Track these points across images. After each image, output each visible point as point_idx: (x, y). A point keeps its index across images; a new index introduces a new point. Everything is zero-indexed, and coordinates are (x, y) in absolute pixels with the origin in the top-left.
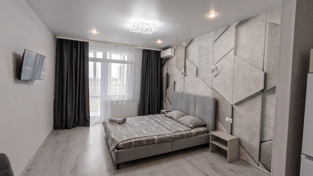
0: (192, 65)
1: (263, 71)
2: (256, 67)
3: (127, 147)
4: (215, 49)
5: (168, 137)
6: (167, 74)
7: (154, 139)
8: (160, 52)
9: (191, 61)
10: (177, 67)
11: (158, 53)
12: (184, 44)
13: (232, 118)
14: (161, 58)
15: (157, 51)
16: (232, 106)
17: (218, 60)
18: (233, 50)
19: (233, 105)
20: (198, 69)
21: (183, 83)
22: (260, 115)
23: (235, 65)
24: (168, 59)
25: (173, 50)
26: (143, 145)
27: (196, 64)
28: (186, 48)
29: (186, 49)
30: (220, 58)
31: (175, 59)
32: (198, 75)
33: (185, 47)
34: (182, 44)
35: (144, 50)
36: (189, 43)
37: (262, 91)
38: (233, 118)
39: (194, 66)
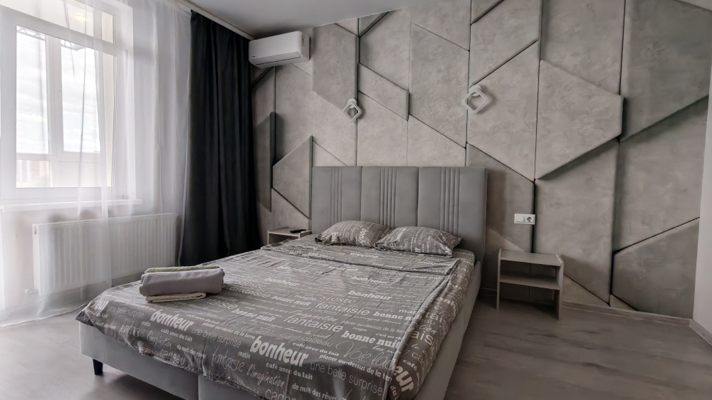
0: (389, 86)
1: (619, 93)
2: (599, 86)
8: (246, 42)
9: (385, 75)
10: (320, 93)
12: (352, 25)
13: (534, 211)
16: (534, 182)
17: (486, 72)
18: (536, 46)
19: (537, 182)
20: (414, 97)
21: (353, 141)
22: (611, 192)
23: (542, 83)
28: (359, 37)
29: (363, 39)
30: (493, 67)
34: (340, 23)
36: (372, 20)
37: (618, 139)
38: (538, 212)
39: (397, 89)
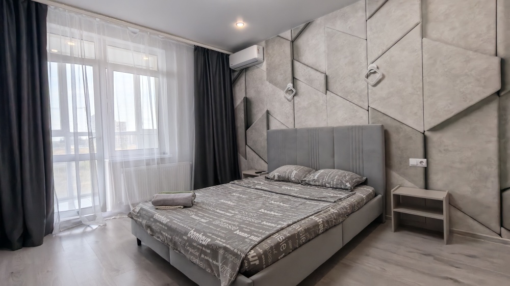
0: (313, 72)
2: (476, 51)
4: (369, 33)
6: (247, 102)
8: (228, 56)
9: (310, 65)
10: (271, 82)
11: (224, 58)
12: (288, 34)
13: (426, 156)
14: (231, 69)
16: (424, 134)
17: (380, 53)
18: (418, 27)
19: (426, 133)
20: (330, 77)
21: (292, 111)
22: (495, 139)
23: (425, 56)
24: (245, 69)
25: (261, 47)
26: (302, 245)
27: (324, 67)
28: (293, 42)
29: (295, 43)
30: (385, 49)
31: (264, 66)
32: (330, 88)
33: (290, 39)
34: (281, 35)
35: (197, 49)
36: (300, 30)
37: (498, 93)
38: (429, 157)
39: (318, 74)
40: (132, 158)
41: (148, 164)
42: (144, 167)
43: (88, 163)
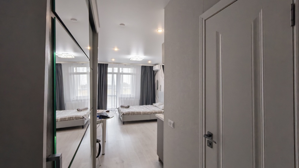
3: (127, 114)
5: (148, 112)
6: (157, 81)
7: (141, 113)
8: (153, 67)
11: (151, 68)
14: (154, 71)
15: (151, 66)
24: (157, 71)
25: (159, 66)
26: (135, 115)
31: (160, 71)
35: (142, 67)
40: (123, 97)
41: (127, 99)
42: (126, 99)
43: (114, 97)
